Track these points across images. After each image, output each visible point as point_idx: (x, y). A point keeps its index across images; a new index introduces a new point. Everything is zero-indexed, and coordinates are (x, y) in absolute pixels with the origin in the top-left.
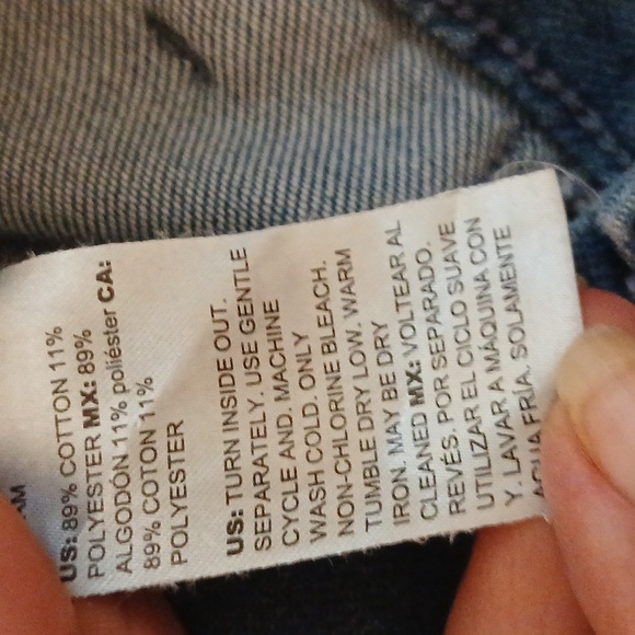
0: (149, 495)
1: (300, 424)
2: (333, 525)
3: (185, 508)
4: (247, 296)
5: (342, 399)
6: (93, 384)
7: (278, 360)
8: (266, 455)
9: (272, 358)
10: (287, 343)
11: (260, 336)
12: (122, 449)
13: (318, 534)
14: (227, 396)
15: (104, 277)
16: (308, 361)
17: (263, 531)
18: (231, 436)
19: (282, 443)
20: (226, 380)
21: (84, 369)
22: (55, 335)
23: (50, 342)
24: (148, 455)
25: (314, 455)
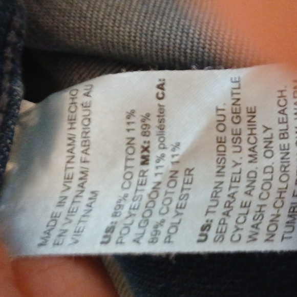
0: (165, 205)
1: (261, 177)
2: (262, 235)
3: (182, 214)
4: (238, 103)
5: (288, 166)
6: (149, 142)
7: (252, 140)
8: (237, 192)
9: (249, 138)
10: (259, 131)
11: (244, 125)
12: (158, 179)
13: (253, 238)
14: (221, 157)
15: (161, 87)
16: (271, 142)
17: (221, 232)
18: (220, 179)
19: (248, 186)
20: (221, 149)
21: (145, 134)
22: (131, 114)
23: (128, 117)
24: (172, 184)
25: (264, 196)
